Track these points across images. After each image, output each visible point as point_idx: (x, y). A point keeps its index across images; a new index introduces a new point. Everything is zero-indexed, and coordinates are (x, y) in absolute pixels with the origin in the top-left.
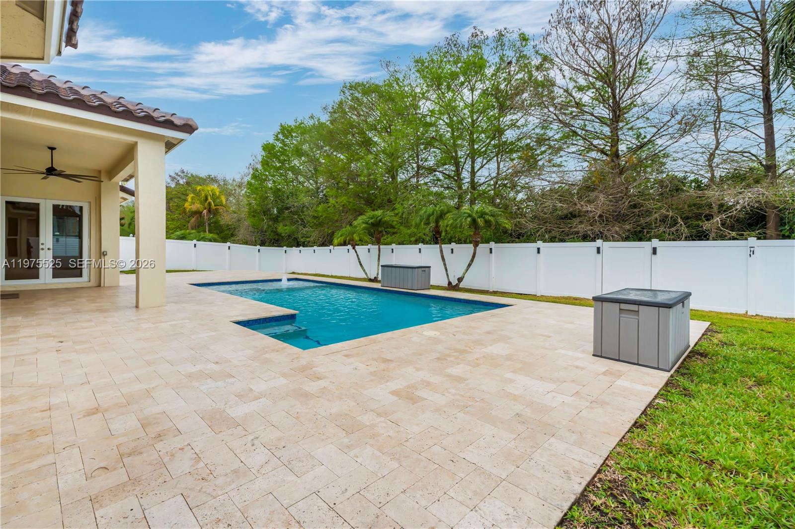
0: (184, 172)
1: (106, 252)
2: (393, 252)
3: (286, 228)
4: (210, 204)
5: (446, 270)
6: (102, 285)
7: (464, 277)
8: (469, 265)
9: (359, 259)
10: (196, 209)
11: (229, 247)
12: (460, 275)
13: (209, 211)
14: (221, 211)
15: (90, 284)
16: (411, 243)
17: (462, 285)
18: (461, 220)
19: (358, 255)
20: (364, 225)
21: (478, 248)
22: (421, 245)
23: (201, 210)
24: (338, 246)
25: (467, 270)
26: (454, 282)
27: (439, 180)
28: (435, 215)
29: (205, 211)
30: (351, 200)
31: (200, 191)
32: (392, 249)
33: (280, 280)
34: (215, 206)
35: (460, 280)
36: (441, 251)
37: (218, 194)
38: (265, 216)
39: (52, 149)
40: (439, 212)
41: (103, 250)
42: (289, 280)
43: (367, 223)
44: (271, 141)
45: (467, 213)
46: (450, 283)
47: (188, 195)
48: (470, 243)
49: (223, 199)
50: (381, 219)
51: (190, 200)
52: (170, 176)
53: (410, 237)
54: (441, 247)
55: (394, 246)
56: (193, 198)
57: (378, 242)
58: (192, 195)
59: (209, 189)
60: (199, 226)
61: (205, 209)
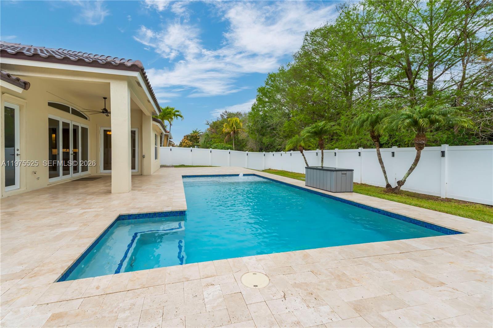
0: (227, 112)
1: (144, 155)
2: (335, 155)
3: (267, 139)
4: (234, 128)
5: (385, 172)
6: (143, 174)
7: (405, 181)
8: (411, 169)
9: (306, 161)
10: (227, 131)
11: (230, 152)
12: (401, 178)
13: (234, 132)
14: (240, 131)
15: (138, 174)
16: (352, 148)
17: (403, 188)
18: (397, 123)
19: (305, 158)
20: (307, 134)
21: (422, 152)
22: (360, 149)
23: (230, 132)
24: (288, 151)
25: (409, 174)
26: (394, 185)
27: (395, 94)
28: (369, 120)
29: (232, 133)
30: (307, 116)
31: (229, 121)
32: (335, 153)
33: (238, 175)
34: (237, 129)
35: (400, 183)
36: (379, 154)
37: (239, 122)
38: (257, 132)
39: (105, 98)
40: (374, 117)
41: (143, 154)
42: (244, 175)
43: (309, 132)
44: (264, 85)
45: (406, 114)
46: (388, 186)
47: (224, 124)
48: (412, 145)
49: (241, 124)
50: (322, 128)
51: (224, 126)
52: (221, 115)
53: (351, 143)
54: (378, 151)
55: (336, 150)
56: (226, 125)
57: (321, 147)
58: (226, 124)
59: (234, 120)
60: (229, 141)
61: (232, 131)
